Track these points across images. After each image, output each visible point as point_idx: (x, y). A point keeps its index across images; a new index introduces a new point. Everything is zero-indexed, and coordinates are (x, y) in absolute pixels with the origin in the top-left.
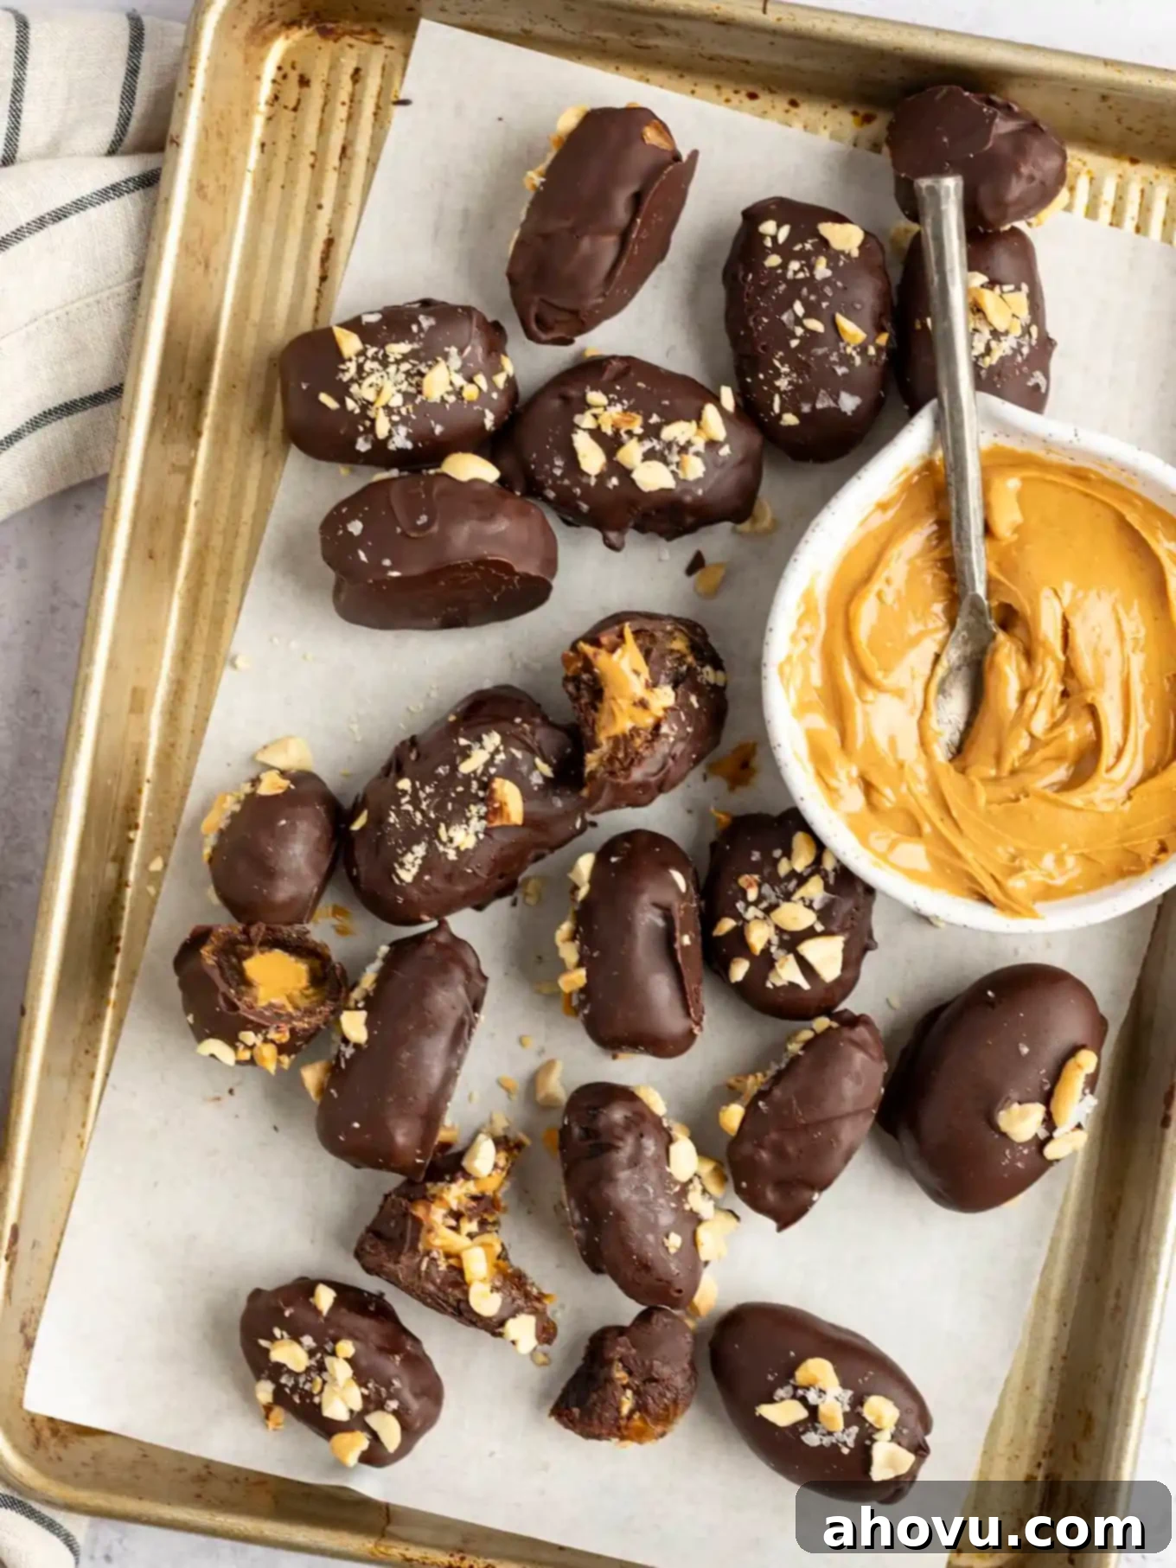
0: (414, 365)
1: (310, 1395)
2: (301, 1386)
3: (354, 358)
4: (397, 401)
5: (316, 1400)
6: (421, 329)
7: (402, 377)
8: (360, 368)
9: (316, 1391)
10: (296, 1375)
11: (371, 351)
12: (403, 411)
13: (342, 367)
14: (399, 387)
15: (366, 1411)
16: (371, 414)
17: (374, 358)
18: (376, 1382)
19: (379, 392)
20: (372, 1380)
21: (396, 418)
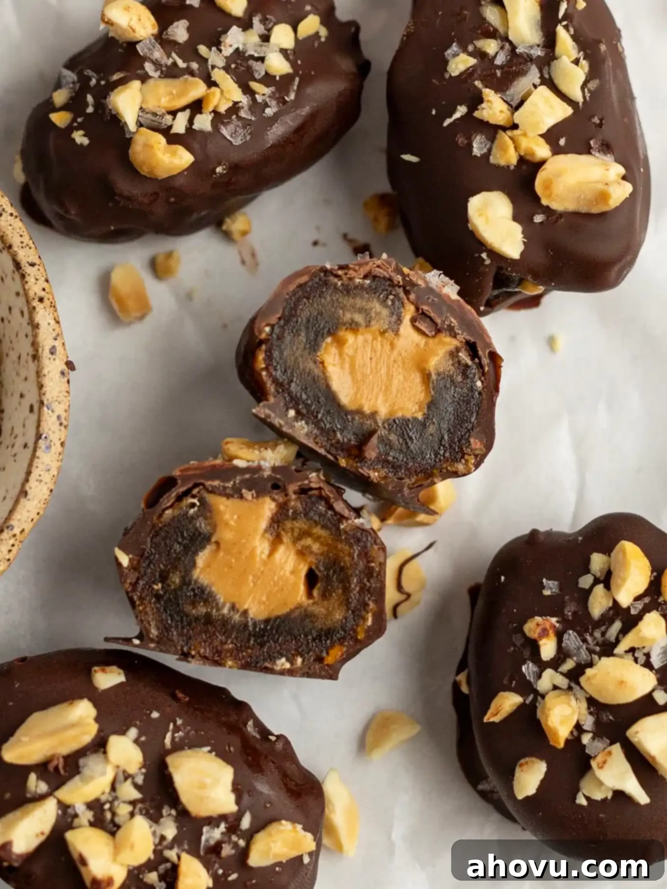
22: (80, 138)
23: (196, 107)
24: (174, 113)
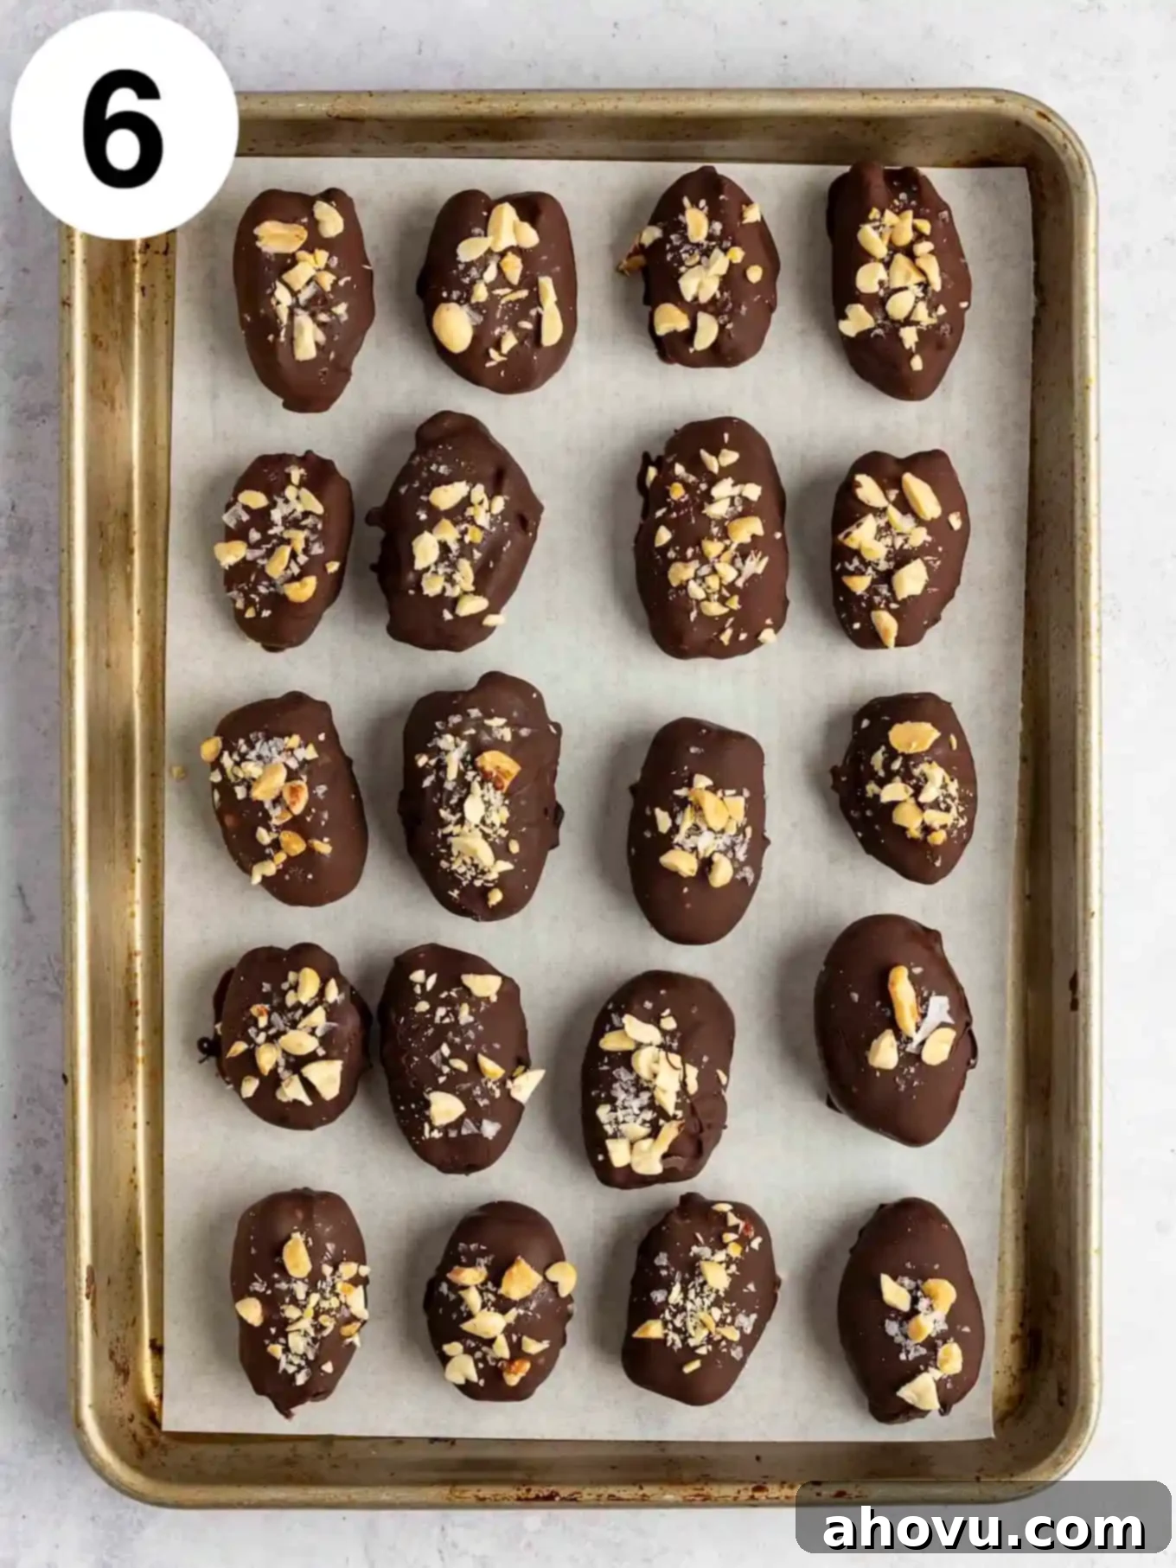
0: (694, 1286)
1: (681, 263)
2: (681, 251)
3: (666, 1331)
4: (717, 1313)
5: (683, 269)
6: (667, 1268)
7: (698, 1301)
8: (676, 1330)
9: (688, 263)
10: (686, 240)
11: (667, 1316)
12: (726, 1311)
13: (669, 1344)
14: (706, 1307)
15: (704, 308)
16: (717, 1338)
17: (674, 1316)
18: (731, 295)
19: (704, 1325)
20: (729, 292)
21: (729, 1320)
22: (266, 613)
23: (293, 555)
24: (288, 567)
